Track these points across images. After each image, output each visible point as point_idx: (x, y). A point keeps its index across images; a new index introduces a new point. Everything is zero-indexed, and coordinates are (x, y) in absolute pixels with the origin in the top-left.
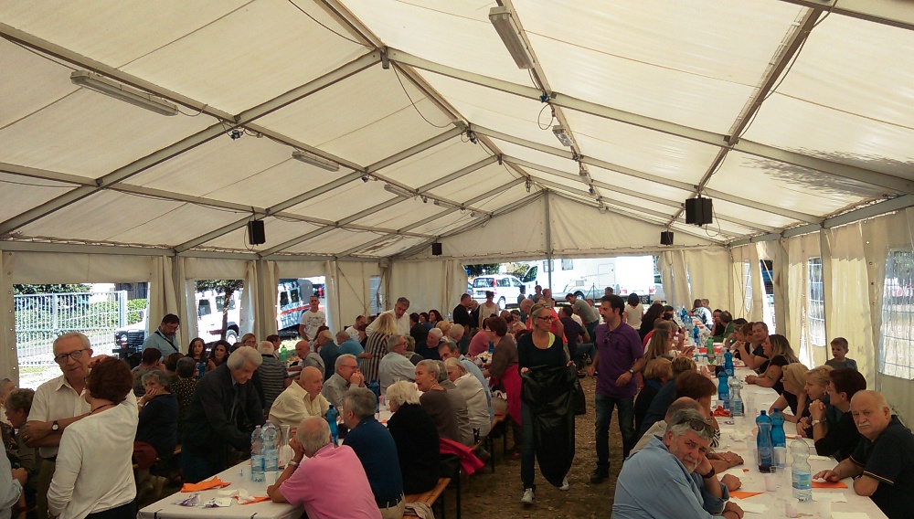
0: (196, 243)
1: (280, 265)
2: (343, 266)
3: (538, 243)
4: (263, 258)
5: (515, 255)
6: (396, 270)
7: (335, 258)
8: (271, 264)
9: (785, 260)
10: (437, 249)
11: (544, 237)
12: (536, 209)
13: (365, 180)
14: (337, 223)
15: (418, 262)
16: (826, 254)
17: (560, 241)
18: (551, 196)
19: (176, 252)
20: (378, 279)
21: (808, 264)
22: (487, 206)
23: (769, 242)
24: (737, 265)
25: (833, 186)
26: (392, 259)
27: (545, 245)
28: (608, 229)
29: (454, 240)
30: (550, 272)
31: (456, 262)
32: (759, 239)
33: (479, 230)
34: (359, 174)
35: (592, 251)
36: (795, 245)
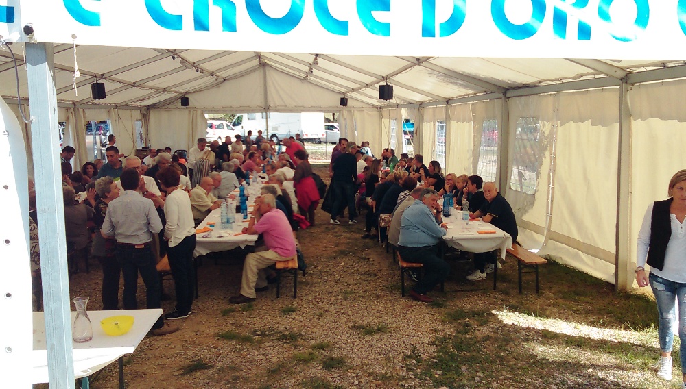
2: (121, 112)
3: (259, 101)
5: (242, 108)
7: (116, 106)
9: (421, 120)
10: (185, 102)
11: (263, 96)
12: (257, 75)
15: (169, 110)
16: (448, 118)
17: (274, 100)
18: (267, 69)
21: (437, 124)
23: (409, 108)
27: (263, 103)
28: (306, 93)
29: (197, 96)
31: (199, 112)
32: (404, 106)
35: (296, 108)
36: (428, 112)
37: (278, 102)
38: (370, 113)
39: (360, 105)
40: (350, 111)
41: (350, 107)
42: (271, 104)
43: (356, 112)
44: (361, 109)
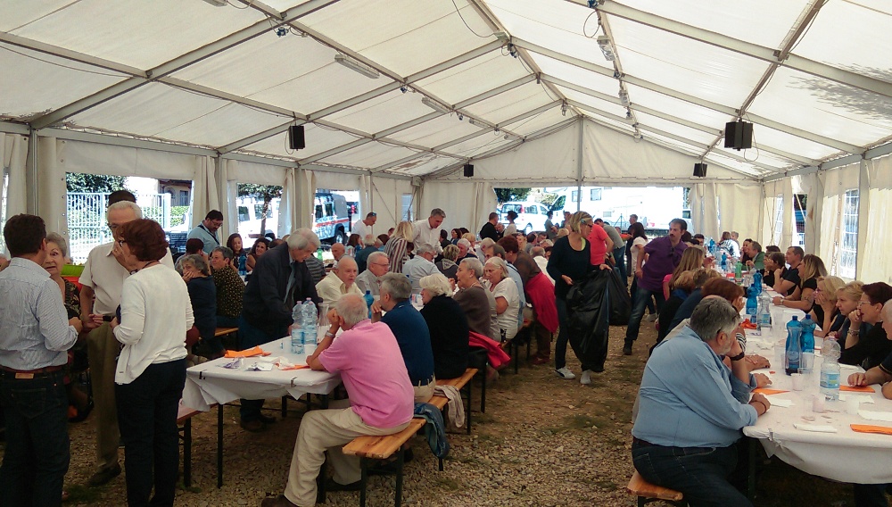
0: (238, 146)
1: (317, 175)
2: (377, 181)
3: (569, 170)
4: (302, 167)
5: (546, 180)
6: (428, 188)
7: (370, 172)
8: (309, 174)
9: (821, 193)
10: (469, 171)
11: (576, 163)
12: (570, 135)
13: (403, 90)
14: (374, 135)
15: (449, 182)
16: (865, 184)
17: (592, 168)
18: (585, 123)
19: (219, 153)
20: (410, 196)
21: (845, 196)
22: (520, 129)
23: (805, 175)
24: (769, 200)
25: (882, 111)
26: (424, 178)
27: (576, 172)
28: (641, 159)
29: (485, 163)
30: (579, 201)
31: (487, 185)
32: (795, 173)
33: (511, 154)
34: (398, 84)
35: (623, 180)
36: (832, 178)
37: (598, 171)
38: (744, 187)
39: (727, 175)
40: (711, 184)
41: (711, 179)
42: (587, 174)
43: (720, 186)
44: (728, 183)
